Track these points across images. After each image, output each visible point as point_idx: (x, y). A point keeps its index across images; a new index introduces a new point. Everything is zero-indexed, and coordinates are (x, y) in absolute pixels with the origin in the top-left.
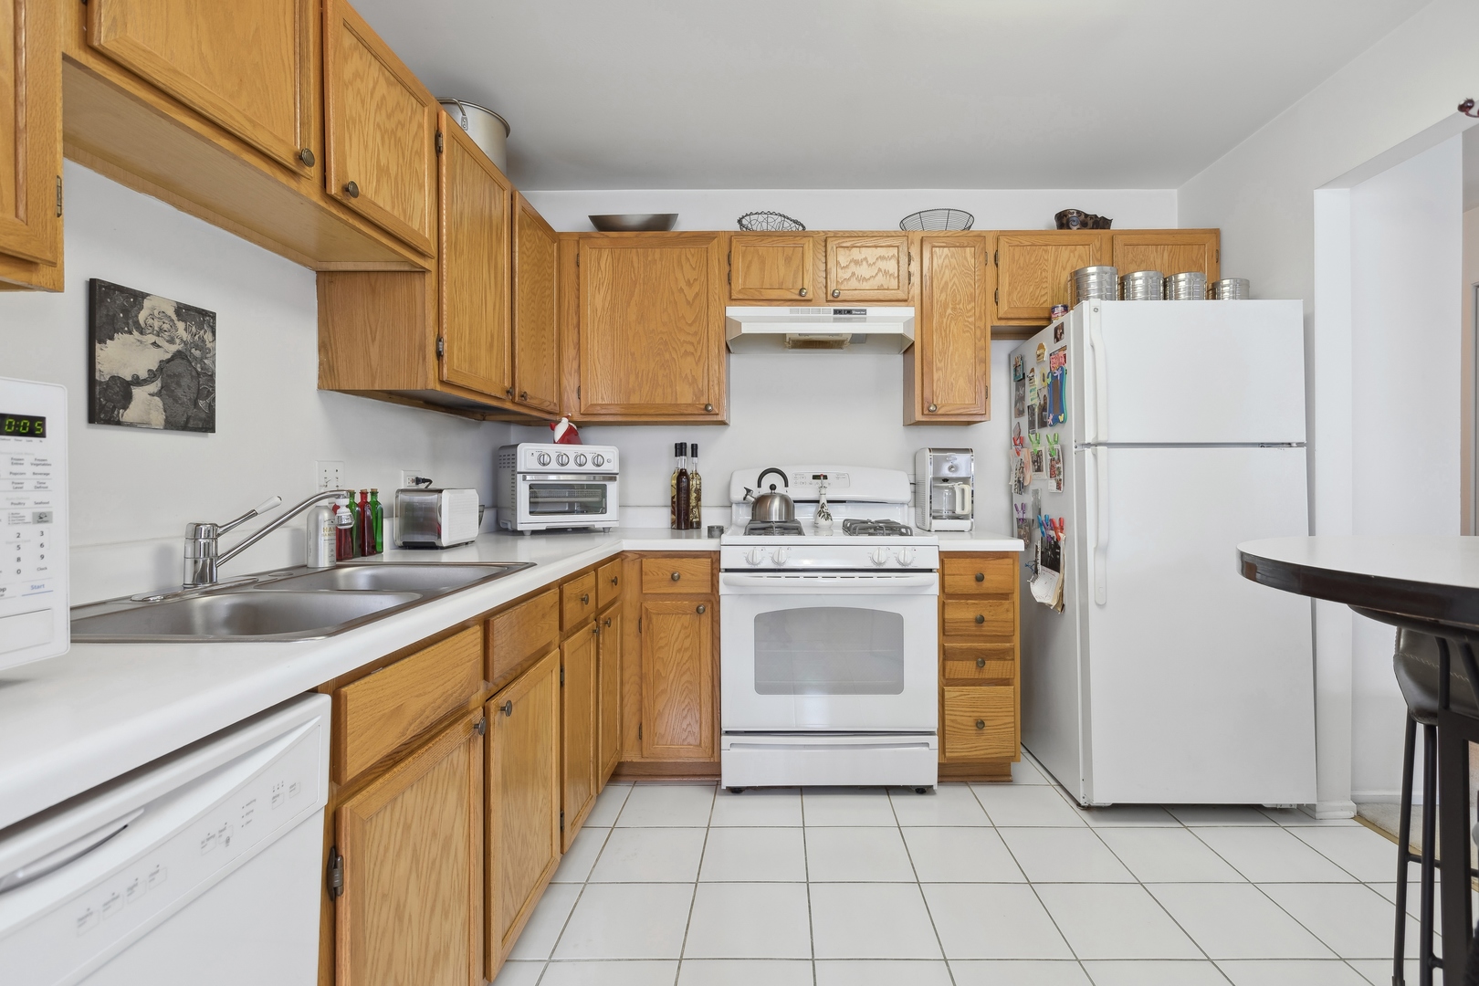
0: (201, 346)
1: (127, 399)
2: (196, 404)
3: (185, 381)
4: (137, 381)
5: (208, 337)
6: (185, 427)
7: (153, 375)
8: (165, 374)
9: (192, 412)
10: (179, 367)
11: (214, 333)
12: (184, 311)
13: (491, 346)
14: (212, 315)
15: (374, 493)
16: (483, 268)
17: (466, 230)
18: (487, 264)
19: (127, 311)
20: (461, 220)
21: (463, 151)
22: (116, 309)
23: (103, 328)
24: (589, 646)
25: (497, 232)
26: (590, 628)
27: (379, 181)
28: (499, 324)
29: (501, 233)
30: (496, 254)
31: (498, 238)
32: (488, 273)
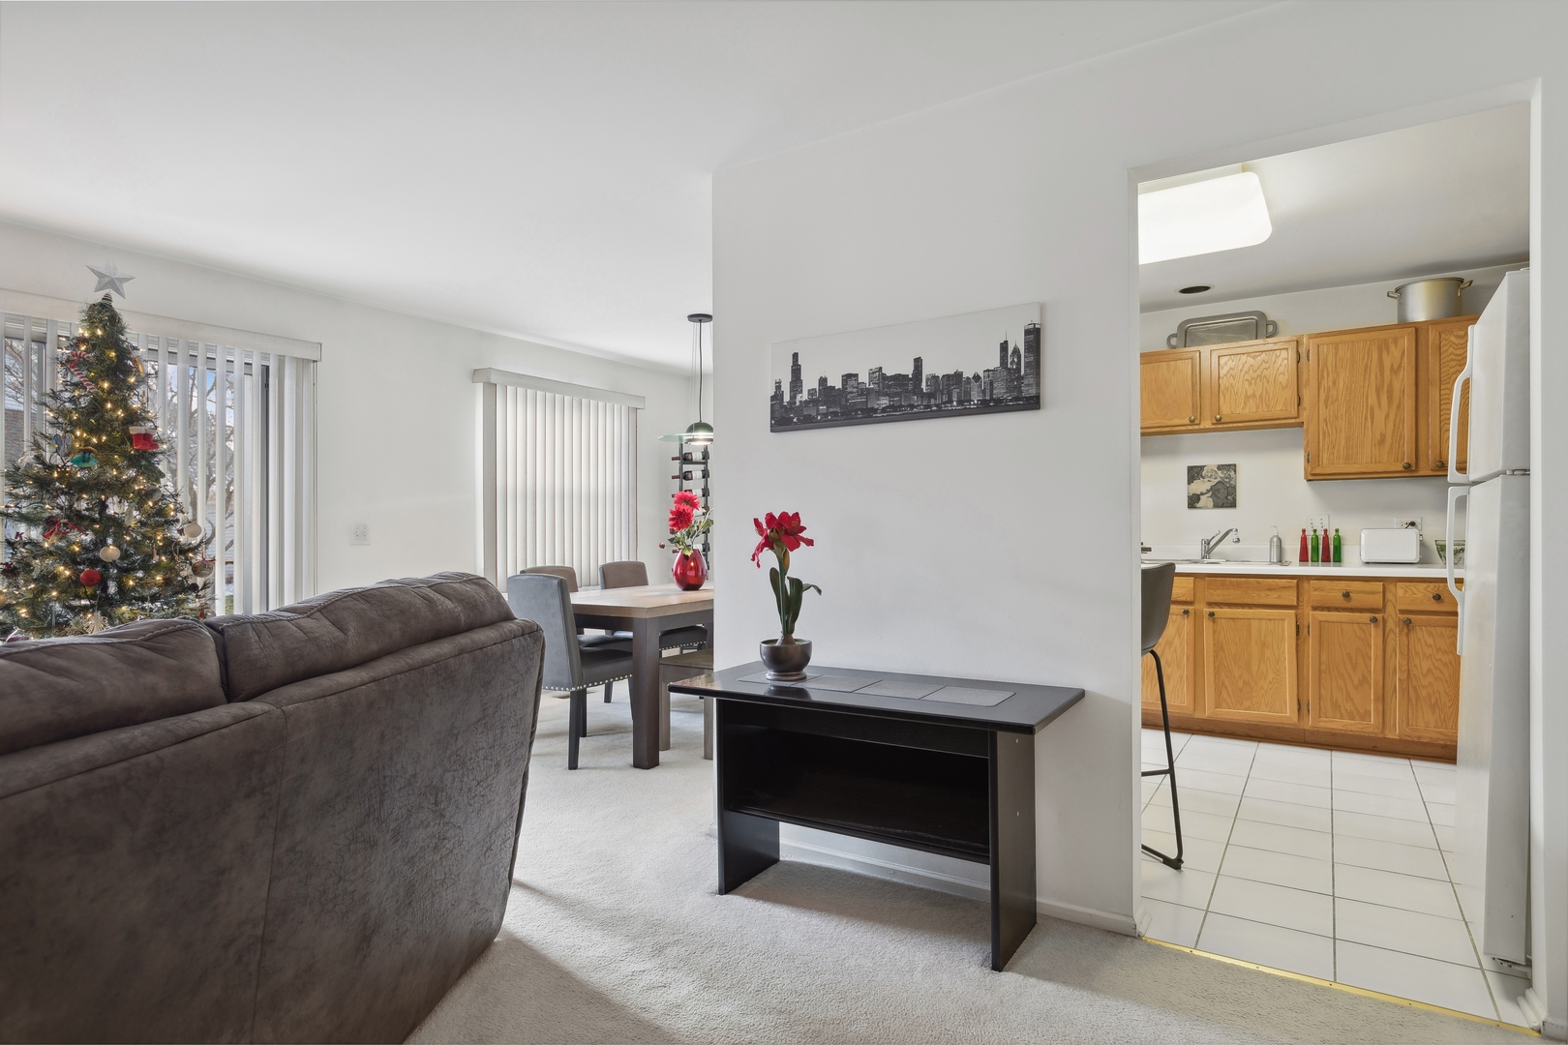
0: (1230, 477)
1: (1199, 499)
2: (1227, 498)
3: (1222, 491)
4: (1202, 494)
5: (1233, 473)
6: (1222, 507)
7: (1208, 491)
8: (1214, 491)
9: (1225, 501)
10: (1220, 486)
11: (1235, 472)
12: (1220, 467)
13: (1382, 441)
14: (1235, 465)
15: (1337, 531)
16: (1367, 399)
17: (1341, 385)
18: (1374, 395)
19: (1198, 473)
20: (1334, 383)
21: (1336, 346)
22: (1194, 473)
23: (1190, 480)
24: (1364, 627)
25: (1392, 369)
26: (1367, 616)
27: (1245, 403)
28: (1395, 425)
29: (1400, 366)
30: (1391, 382)
31: (1395, 371)
32: (1376, 400)
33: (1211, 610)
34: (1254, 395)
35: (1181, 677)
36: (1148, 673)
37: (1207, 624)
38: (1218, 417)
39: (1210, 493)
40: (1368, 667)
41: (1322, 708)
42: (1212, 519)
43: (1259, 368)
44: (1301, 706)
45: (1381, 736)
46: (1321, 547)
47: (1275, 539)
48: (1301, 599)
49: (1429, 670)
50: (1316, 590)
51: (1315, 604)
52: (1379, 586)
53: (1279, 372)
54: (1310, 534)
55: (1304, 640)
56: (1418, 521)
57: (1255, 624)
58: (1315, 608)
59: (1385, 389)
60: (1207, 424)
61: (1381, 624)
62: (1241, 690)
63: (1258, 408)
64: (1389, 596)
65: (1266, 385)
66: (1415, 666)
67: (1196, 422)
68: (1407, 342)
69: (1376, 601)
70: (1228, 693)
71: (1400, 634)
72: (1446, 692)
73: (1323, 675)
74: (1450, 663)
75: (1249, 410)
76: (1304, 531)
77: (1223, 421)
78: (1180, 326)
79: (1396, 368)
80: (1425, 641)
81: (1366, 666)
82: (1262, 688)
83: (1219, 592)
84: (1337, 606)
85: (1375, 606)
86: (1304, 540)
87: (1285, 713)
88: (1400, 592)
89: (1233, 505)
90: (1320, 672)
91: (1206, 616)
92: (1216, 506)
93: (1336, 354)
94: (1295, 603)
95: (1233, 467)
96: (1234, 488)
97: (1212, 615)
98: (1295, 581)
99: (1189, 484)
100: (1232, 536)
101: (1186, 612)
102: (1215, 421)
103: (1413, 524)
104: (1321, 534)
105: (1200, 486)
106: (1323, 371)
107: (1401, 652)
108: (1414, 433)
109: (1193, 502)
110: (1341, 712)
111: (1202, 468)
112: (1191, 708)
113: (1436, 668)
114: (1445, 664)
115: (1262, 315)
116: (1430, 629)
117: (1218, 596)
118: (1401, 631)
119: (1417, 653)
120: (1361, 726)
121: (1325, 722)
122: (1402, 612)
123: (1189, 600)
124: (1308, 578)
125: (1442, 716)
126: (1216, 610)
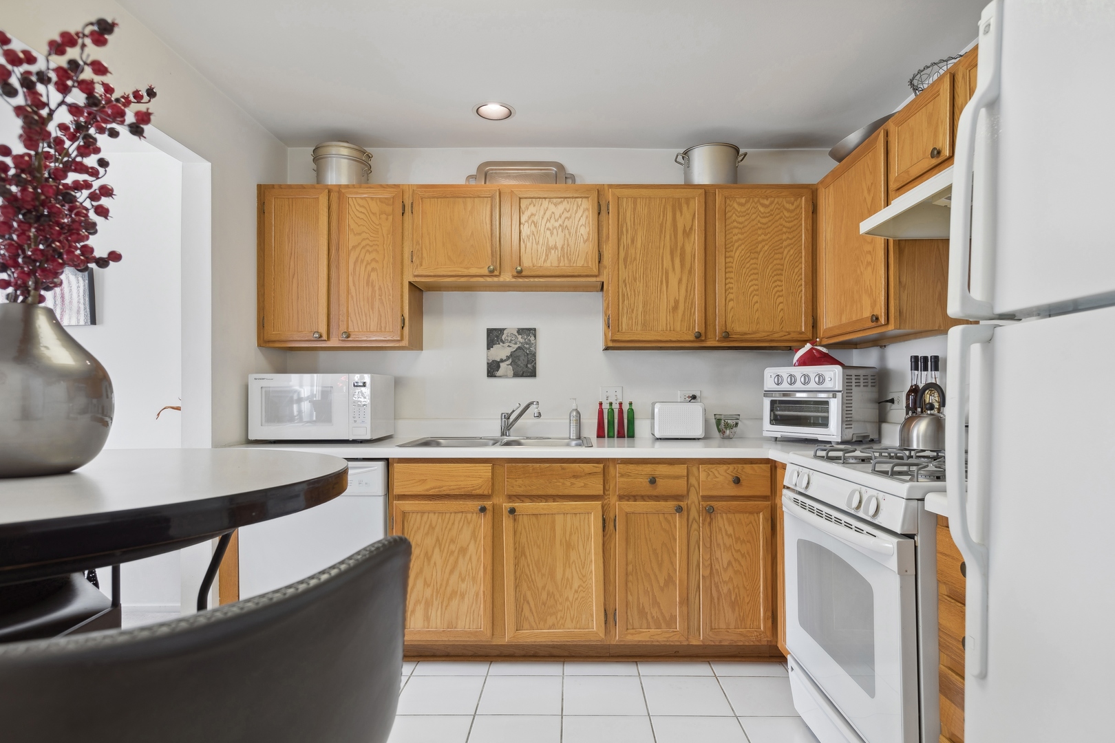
0: (529, 343)
1: (499, 367)
2: (527, 366)
3: (522, 358)
4: (502, 361)
5: (533, 338)
6: (522, 376)
7: (508, 358)
8: (513, 357)
9: (525, 369)
10: (520, 353)
11: (535, 337)
12: (521, 331)
13: (675, 308)
14: (535, 330)
15: (631, 404)
16: (663, 261)
17: (639, 245)
18: (669, 257)
19: (497, 337)
20: (633, 241)
21: (635, 200)
22: (494, 337)
23: (490, 345)
24: (669, 517)
25: (684, 231)
26: (671, 504)
27: (547, 255)
28: (687, 291)
29: (691, 228)
30: (683, 245)
31: (687, 233)
32: (670, 262)
33: (512, 505)
34: (556, 248)
35: (477, 594)
36: (437, 592)
37: (507, 522)
38: (519, 268)
39: (510, 360)
40: (672, 564)
41: (629, 617)
42: (511, 390)
43: (560, 217)
44: (609, 616)
45: (685, 643)
46: (616, 421)
47: (574, 413)
48: (607, 487)
49: (729, 563)
50: (622, 475)
51: (622, 493)
52: (681, 470)
53: (580, 223)
54: (606, 407)
55: (610, 536)
56: (698, 394)
57: (559, 519)
58: (621, 498)
59: (679, 251)
60: (507, 277)
61: (686, 513)
62: (544, 604)
63: (559, 263)
64: (693, 481)
65: (567, 236)
66: (717, 559)
67: (496, 273)
68: (697, 204)
69: (679, 486)
70: (531, 610)
71: (703, 524)
72: (745, 588)
73: (630, 578)
74: (748, 553)
75: (551, 262)
76: (601, 404)
77: (524, 273)
78: (480, 168)
79: (688, 230)
80: (726, 530)
81: (672, 563)
82: (567, 599)
83: (520, 482)
84: (643, 493)
85: (679, 493)
86: (601, 413)
87: (592, 628)
88: (703, 476)
89: (533, 374)
90: (627, 574)
91: (505, 513)
92: (516, 375)
93: (635, 209)
94: (601, 493)
95: (531, 332)
96: (534, 355)
97: (512, 511)
98: (601, 466)
99: (488, 348)
100: (533, 410)
101: (483, 510)
102: (515, 274)
103: (694, 397)
104: (616, 407)
105: (501, 352)
106: (622, 227)
107: (704, 544)
108: (703, 301)
109: (493, 369)
110: (647, 620)
111: (501, 331)
112: (489, 633)
113: (736, 560)
114: (743, 555)
115: (561, 167)
116: (730, 516)
117: (519, 486)
118: (704, 521)
119: (718, 545)
120: (667, 635)
121: (632, 634)
122: (705, 498)
123: (486, 493)
124: (615, 461)
125: (742, 614)
126: (516, 505)
